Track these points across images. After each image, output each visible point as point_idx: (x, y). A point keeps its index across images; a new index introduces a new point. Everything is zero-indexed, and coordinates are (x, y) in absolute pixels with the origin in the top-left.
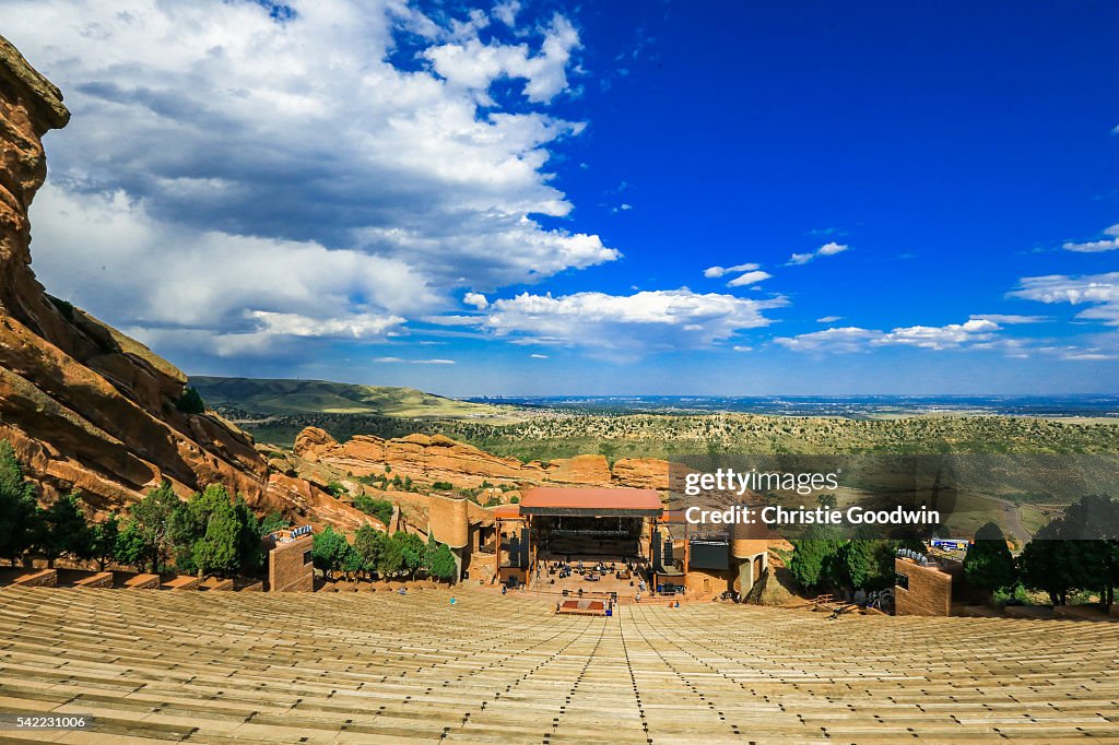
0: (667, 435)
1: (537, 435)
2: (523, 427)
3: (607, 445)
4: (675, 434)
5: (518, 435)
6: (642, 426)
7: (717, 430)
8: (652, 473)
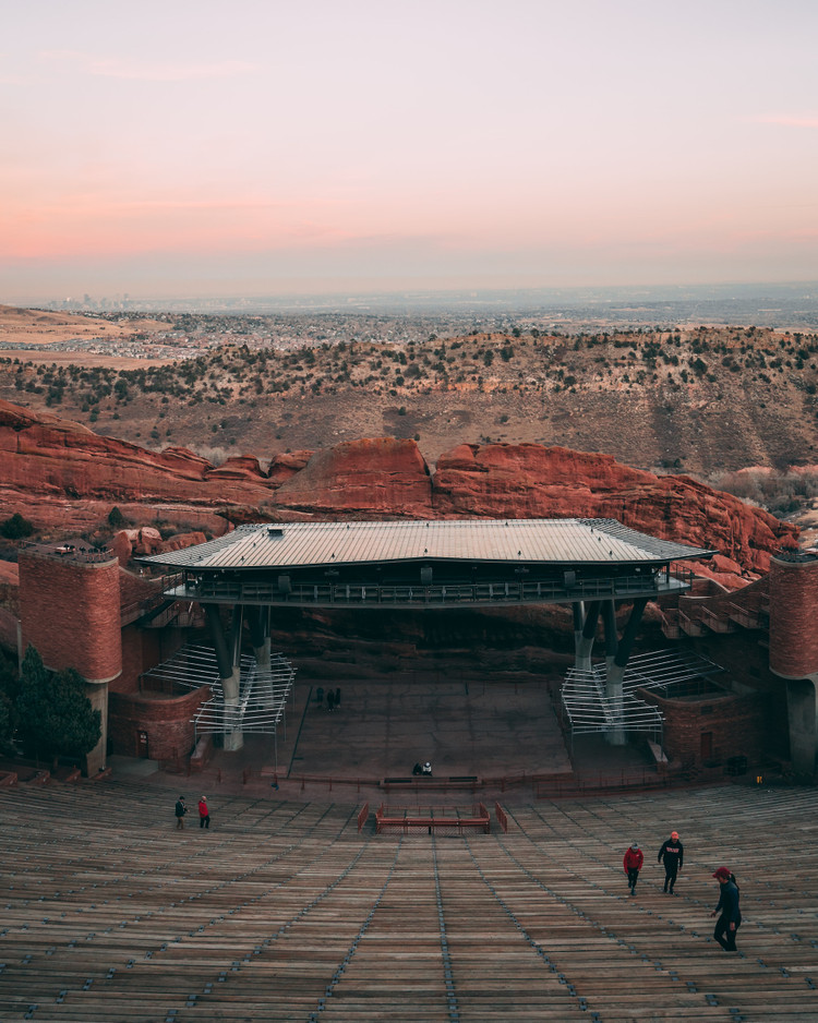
0: (550, 384)
1: (227, 392)
2: (191, 371)
3: (402, 412)
4: (570, 381)
5: (180, 392)
6: (488, 363)
7: (672, 369)
8: (531, 479)
